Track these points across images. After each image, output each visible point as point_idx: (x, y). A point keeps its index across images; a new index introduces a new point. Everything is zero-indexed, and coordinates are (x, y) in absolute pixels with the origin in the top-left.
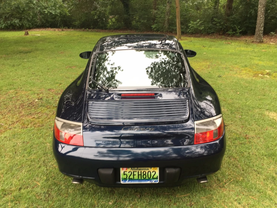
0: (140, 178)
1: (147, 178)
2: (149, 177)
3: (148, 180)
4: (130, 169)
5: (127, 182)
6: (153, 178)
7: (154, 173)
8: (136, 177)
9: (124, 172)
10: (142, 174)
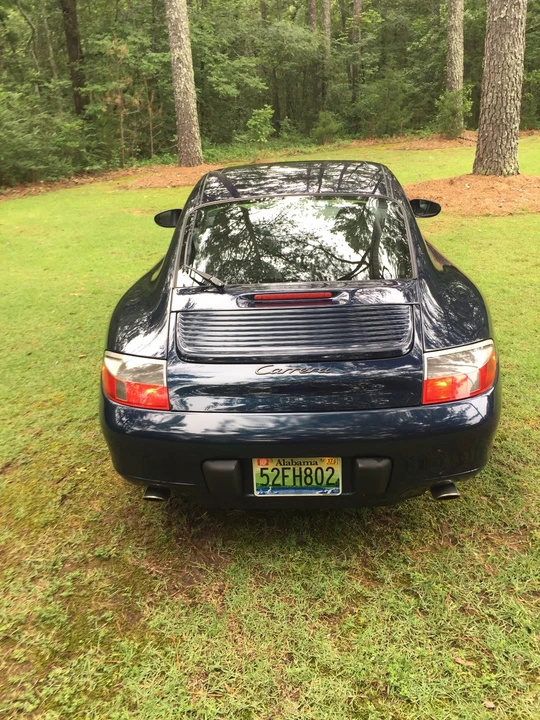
0: (298, 484)
1: (314, 484)
2: (319, 481)
3: (317, 489)
4: (275, 460)
5: (269, 494)
6: (328, 484)
7: (330, 470)
8: (289, 482)
9: (262, 469)
10: (303, 475)
